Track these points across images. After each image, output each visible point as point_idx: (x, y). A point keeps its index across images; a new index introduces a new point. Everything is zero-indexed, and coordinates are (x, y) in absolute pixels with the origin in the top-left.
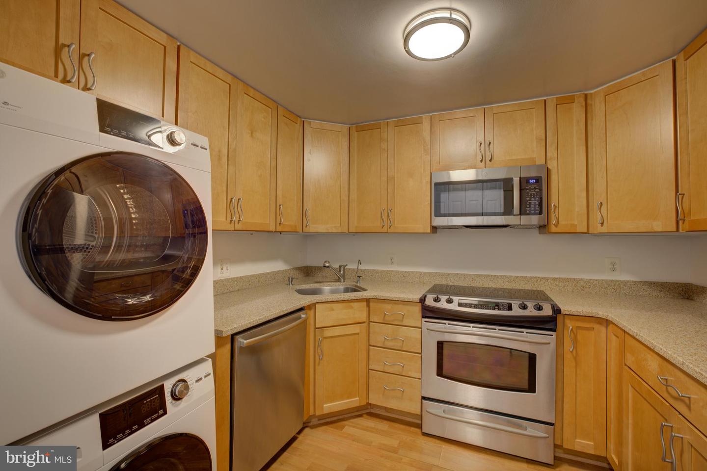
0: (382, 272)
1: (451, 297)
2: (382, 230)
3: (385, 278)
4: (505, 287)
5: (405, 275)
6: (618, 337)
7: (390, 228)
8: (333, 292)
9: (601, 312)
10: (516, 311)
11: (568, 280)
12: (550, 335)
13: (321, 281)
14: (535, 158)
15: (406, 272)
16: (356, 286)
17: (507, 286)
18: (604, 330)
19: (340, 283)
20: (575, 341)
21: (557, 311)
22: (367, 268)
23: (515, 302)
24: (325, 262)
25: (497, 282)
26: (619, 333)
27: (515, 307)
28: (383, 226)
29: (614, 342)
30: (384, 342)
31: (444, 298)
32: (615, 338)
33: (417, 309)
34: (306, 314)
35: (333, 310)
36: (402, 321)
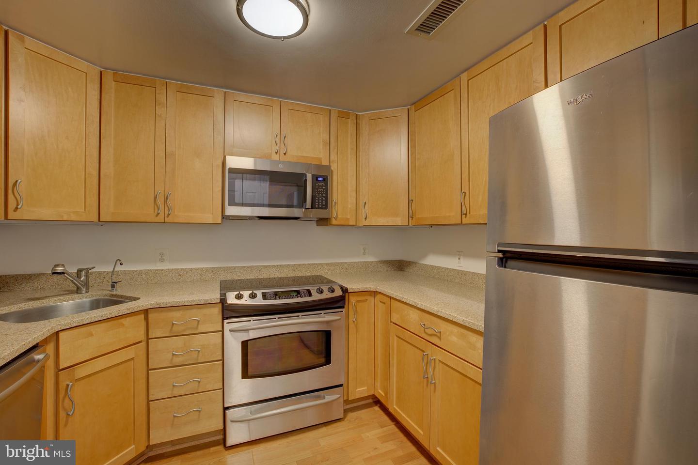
0: (147, 272)
1: (254, 292)
2: (157, 220)
3: (155, 280)
4: (289, 276)
5: (180, 273)
6: (385, 303)
7: (168, 217)
8: (80, 309)
9: (372, 286)
10: (316, 296)
11: (337, 264)
12: (341, 312)
13: (48, 295)
14: (322, 158)
15: (182, 269)
16: (112, 295)
17: (291, 274)
18: (372, 299)
19: (80, 295)
20: (356, 313)
21: (345, 290)
22: (127, 269)
23: (313, 288)
24: (55, 266)
25: (282, 271)
26: (386, 300)
27: (314, 292)
28: (158, 214)
29: (381, 308)
30: (172, 359)
31: (246, 294)
32: (382, 304)
33: (217, 311)
34: (44, 352)
35: (92, 335)
36: (197, 328)
